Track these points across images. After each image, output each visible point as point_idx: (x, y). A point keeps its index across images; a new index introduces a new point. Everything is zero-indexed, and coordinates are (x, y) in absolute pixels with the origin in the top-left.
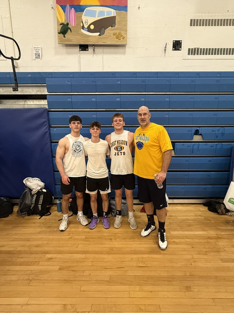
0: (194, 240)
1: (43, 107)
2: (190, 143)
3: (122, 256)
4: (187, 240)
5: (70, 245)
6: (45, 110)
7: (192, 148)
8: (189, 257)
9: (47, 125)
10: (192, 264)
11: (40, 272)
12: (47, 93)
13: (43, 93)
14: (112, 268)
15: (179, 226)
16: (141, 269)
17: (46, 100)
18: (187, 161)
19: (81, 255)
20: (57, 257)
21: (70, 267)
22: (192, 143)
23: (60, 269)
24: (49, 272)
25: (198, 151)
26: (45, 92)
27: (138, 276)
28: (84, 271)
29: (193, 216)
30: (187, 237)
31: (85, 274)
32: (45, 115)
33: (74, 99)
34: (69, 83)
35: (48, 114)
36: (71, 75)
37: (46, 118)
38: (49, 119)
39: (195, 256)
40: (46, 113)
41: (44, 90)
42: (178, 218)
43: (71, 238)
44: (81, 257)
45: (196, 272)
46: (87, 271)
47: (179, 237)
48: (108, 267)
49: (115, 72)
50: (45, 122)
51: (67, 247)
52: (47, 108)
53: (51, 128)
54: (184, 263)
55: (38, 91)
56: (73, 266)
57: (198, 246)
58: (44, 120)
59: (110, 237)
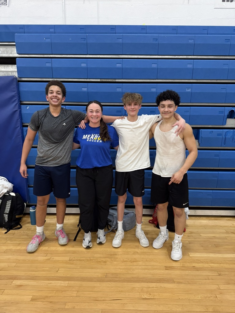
0: (222, 265)
1: (10, 74)
2: (222, 130)
3: (119, 284)
4: (213, 264)
5: (48, 269)
6: (13, 79)
7: (224, 137)
8: (214, 287)
9: (17, 101)
10: (216, 297)
11: (5, 303)
12: (17, 55)
13: (11, 55)
14: (105, 300)
15: (202, 246)
16: (145, 301)
17: (16, 66)
18: (216, 155)
19: (62, 282)
20: (29, 284)
21: (47, 297)
22: (224, 130)
23: (32, 300)
24: (18, 303)
25: (233, 141)
26: (12, 52)
27: (141, 311)
28: (65, 303)
29: (223, 233)
30: (212, 261)
31: (66, 307)
32: (14, 86)
33: (56, 64)
34: (48, 40)
35: (18, 86)
36: (52, 30)
37: (15, 91)
38: (19, 93)
39: (222, 287)
40: (15, 83)
41: (12, 51)
42: (201, 236)
43: (48, 260)
44: (62, 285)
45: (222, 307)
46: (70, 304)
47: (202, 261)
48: (100, 299)
49: (116, 26)
50: (13, 96)
51: (44, 271)
52: (17, 76)
53: (22, 106)
54: (206, 295)
55: (3, 52)
56: (50, 297)
57: (227, 273)
58: (13, 93)
59: (104, 260)
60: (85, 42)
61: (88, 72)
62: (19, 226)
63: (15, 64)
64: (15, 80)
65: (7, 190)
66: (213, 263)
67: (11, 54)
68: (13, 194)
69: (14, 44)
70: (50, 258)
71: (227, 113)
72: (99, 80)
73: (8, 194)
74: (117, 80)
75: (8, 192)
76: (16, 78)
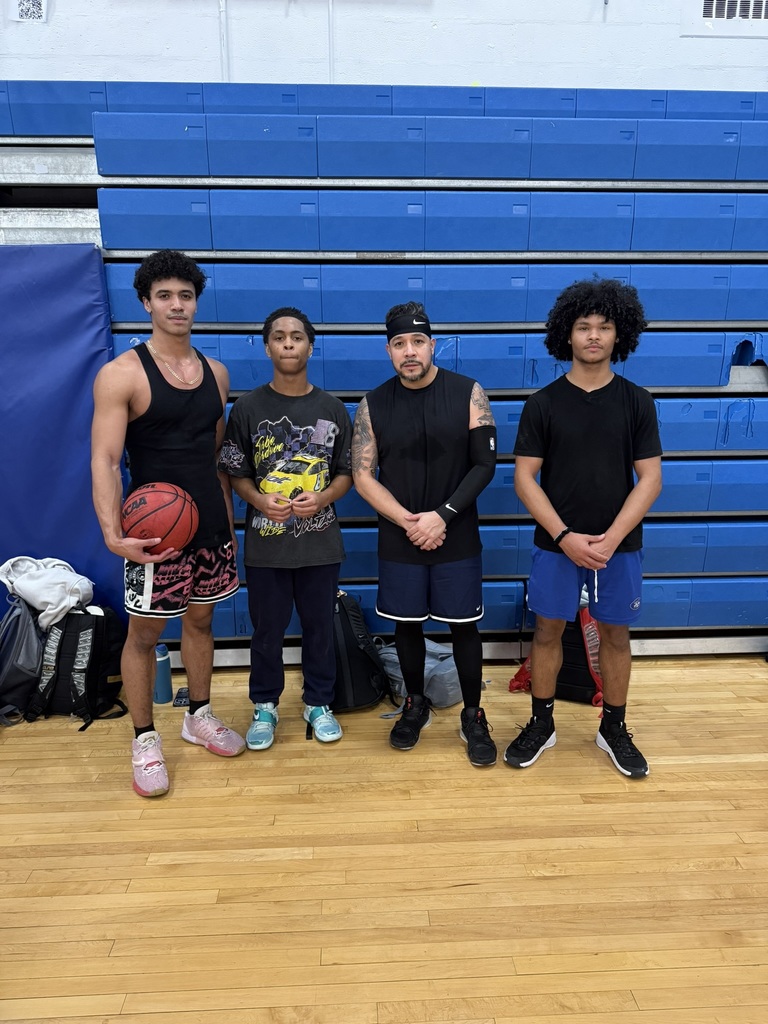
0: (738, 783)
1: (78, 239)
2: (716, 400)
3: (457, 847)
4: (713, 783)
5: (243, 819)
6: (90, 252)
7: (723, 421)
8: (727, 839)
9: (102, 321)
10: (737, 862)
11: (143, 912)
12: (98, 179)
13: (79, 180)
14: (431, 888)
15: (676, 738)
16: (544, 884)
17: (97, 210)
18: (701, 476)
19: (296, 851)
20: (199, 861)
21: (261, 890)
22: (724, 400)
23: (220, 900)
24: (181, 911)
25: (749, 434)
26: (84, 170)
27: (538, 907)
28: (320, 903)
29: (728, 700)
30: (711, 774)
31: (325, 912)
32: (93, 275)
33: (223, 206)
34: (197, 135)
35: (104, 275)
37: (96, 291)
38: (107, 297)
39: (748, 837)
40: (95, 267)
41: (82, 167)
42: (666, 711)
43: (238, 794)
44: (296, 857)
45: (755, 886)
46: (331, 903)
47: (681, 775)
48: (414, 886)
49: (392, 87)
50: (91, 308)
51: (231, 824)
52: (101, 245)
53: (117, 337)
54: (707, 860)
55: (55, 170)
56: (272, 889)
57: (755, 802)
58: (90, 299)
59: (401, 786)
60: (312, 139)
61: (321, 231)
62: (117, 708)
63: (94, 205)
64: (96, 258)
65: (77, 599)
66: (715, 780)
67: (80, 174)
68: (96, 611)
69: (90, 141)
70: (242, 790)
71: (731, 350)
72: (353, 256)
73: (81, 612)
74: (408, 256)
75: (81, 605)
76: (99, 251)
